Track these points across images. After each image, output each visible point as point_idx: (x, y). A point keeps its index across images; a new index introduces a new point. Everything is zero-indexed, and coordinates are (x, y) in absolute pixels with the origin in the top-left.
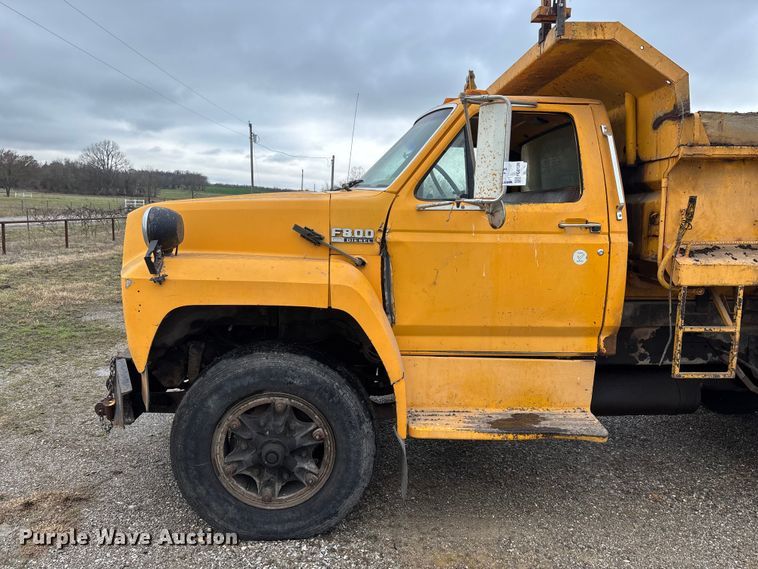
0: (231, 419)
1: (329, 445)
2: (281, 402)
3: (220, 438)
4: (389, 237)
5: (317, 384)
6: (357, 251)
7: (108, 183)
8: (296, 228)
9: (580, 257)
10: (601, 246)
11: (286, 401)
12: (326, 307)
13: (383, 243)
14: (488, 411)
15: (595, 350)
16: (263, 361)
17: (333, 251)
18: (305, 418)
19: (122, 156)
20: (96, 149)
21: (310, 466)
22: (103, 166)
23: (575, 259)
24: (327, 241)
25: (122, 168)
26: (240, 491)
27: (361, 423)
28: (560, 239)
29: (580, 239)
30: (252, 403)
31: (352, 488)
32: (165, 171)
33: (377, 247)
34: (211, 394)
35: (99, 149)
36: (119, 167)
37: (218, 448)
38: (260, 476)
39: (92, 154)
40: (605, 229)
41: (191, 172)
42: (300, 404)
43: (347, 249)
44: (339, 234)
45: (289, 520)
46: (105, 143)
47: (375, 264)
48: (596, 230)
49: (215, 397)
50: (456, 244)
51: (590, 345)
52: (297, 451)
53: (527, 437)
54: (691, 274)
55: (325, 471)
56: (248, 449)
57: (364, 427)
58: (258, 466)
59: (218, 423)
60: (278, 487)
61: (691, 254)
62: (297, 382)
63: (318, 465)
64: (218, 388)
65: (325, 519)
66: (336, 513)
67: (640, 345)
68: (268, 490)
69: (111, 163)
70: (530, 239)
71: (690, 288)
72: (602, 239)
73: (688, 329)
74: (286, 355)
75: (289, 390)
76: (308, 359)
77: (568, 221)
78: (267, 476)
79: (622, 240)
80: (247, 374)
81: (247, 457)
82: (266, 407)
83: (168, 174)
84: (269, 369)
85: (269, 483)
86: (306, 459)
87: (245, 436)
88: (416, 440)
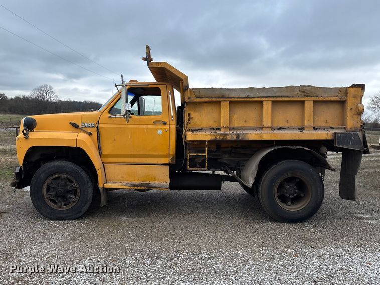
0: (48, 181)
1: (78, 189)
2: (63, 176)
3: (45, 187)
4: (99, 126)
5: (73, 170)
6: (90, 130)
7: (46, 108)
8: (70, 123)
9: (160, 132)
10: (167, 129)
11: (65, 175)
12: (75, 146)
13: (98, 128)
14: (134, 182)
15: (168, 162)
16: (57, 163)
17: (82, 130)
18: (71, 181)
19: (54, 93)
20: (40, 89)
21: (73, 196)
22: (43, 99)
23: (158, 133)
24: (80, 127)
25: (54, 99)
26: (51, 204)
27: (88, 183)
28: (154, 127)
29: (160, 127)
30: (54, 176)
31: (85, 203)
32: (79, 101)
33: (96, 129)
34: (42, 173)
35: (41, 90)
36: (52, 99)
37: (44, 190)
38: (57, 199)
39: (37, 93)
40: (168, 123)
41: (93, 101)
42: (69, 177)
43: (85, 130)
44: (84, 125)
45: (66, 213)
46: (45, 86)
47: (95, 134)
48: (165, 124)
49: (43, 174)
50: (121, 128)
51: (167, 160)
52: (68, 192)
53: (142, 188)
54: (190, 137)
55: (77, 198)
56: (53, 191)
57: (89, 184)
58: (56, 196)
59: (44, 182)
60: (63, 203)
61: (192, 131)
62: (68, 170)
63: (75, 196)
64: (44, 171)
65: (77, 213)
66: (81, 212)
67: (197, 164)
68: (60, 204)
69: (48, 97)
70: (144, 127)
71: (190, 141)
72: (167, 127)
73: (191, 154)
74: (64, 161)
75: (66, 172)
76: (71, 163)
77: (156, 121)
78: (59, 199)
79: (173, 127)
80: (52, 167)
81: (53, 193)
82: (59, 177)
83: (80, 103)
84: (59, 165)
85: (60, 202)
86: (71, 194)
87: (53, 186)
88: (106, 188)
